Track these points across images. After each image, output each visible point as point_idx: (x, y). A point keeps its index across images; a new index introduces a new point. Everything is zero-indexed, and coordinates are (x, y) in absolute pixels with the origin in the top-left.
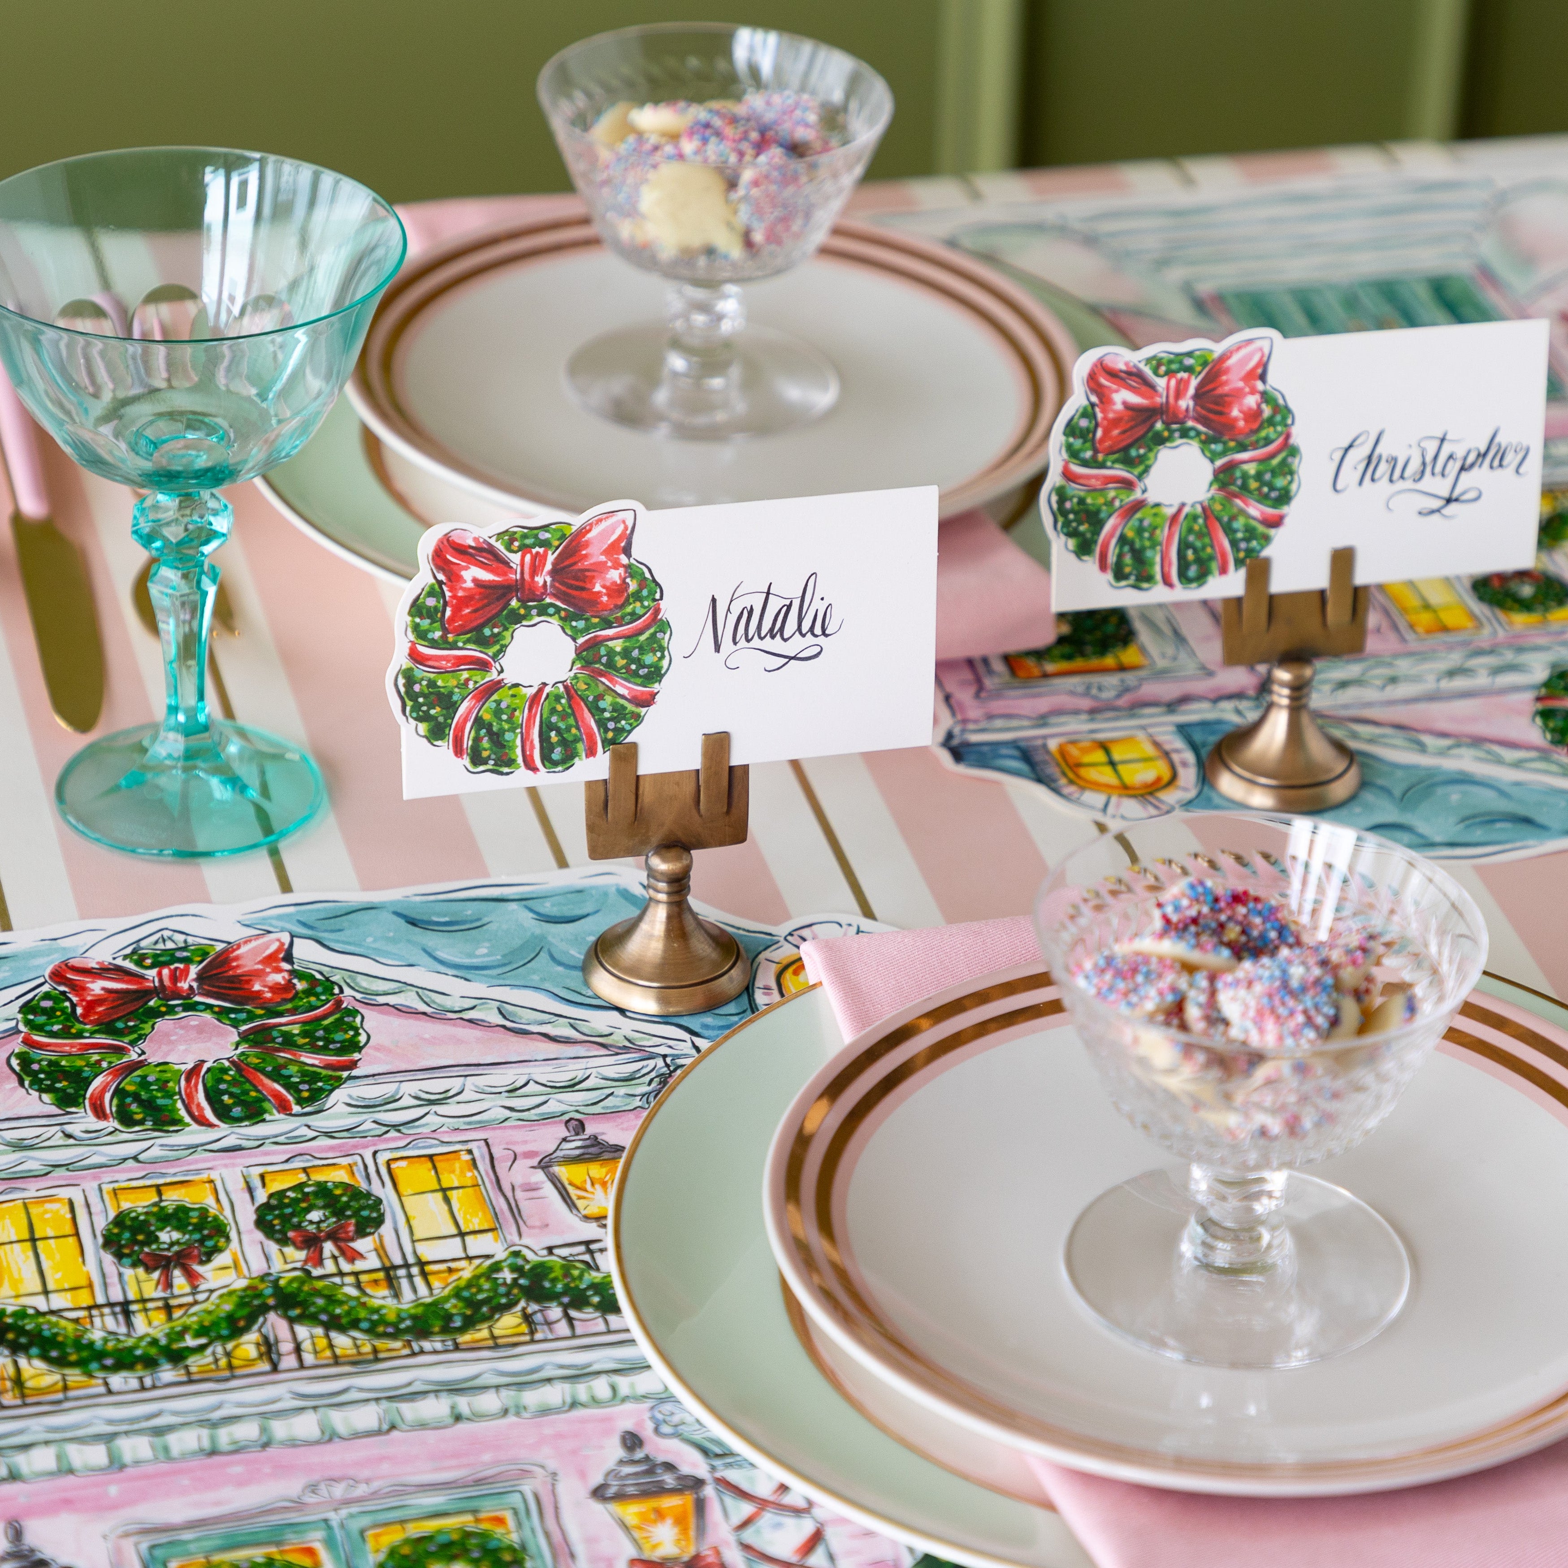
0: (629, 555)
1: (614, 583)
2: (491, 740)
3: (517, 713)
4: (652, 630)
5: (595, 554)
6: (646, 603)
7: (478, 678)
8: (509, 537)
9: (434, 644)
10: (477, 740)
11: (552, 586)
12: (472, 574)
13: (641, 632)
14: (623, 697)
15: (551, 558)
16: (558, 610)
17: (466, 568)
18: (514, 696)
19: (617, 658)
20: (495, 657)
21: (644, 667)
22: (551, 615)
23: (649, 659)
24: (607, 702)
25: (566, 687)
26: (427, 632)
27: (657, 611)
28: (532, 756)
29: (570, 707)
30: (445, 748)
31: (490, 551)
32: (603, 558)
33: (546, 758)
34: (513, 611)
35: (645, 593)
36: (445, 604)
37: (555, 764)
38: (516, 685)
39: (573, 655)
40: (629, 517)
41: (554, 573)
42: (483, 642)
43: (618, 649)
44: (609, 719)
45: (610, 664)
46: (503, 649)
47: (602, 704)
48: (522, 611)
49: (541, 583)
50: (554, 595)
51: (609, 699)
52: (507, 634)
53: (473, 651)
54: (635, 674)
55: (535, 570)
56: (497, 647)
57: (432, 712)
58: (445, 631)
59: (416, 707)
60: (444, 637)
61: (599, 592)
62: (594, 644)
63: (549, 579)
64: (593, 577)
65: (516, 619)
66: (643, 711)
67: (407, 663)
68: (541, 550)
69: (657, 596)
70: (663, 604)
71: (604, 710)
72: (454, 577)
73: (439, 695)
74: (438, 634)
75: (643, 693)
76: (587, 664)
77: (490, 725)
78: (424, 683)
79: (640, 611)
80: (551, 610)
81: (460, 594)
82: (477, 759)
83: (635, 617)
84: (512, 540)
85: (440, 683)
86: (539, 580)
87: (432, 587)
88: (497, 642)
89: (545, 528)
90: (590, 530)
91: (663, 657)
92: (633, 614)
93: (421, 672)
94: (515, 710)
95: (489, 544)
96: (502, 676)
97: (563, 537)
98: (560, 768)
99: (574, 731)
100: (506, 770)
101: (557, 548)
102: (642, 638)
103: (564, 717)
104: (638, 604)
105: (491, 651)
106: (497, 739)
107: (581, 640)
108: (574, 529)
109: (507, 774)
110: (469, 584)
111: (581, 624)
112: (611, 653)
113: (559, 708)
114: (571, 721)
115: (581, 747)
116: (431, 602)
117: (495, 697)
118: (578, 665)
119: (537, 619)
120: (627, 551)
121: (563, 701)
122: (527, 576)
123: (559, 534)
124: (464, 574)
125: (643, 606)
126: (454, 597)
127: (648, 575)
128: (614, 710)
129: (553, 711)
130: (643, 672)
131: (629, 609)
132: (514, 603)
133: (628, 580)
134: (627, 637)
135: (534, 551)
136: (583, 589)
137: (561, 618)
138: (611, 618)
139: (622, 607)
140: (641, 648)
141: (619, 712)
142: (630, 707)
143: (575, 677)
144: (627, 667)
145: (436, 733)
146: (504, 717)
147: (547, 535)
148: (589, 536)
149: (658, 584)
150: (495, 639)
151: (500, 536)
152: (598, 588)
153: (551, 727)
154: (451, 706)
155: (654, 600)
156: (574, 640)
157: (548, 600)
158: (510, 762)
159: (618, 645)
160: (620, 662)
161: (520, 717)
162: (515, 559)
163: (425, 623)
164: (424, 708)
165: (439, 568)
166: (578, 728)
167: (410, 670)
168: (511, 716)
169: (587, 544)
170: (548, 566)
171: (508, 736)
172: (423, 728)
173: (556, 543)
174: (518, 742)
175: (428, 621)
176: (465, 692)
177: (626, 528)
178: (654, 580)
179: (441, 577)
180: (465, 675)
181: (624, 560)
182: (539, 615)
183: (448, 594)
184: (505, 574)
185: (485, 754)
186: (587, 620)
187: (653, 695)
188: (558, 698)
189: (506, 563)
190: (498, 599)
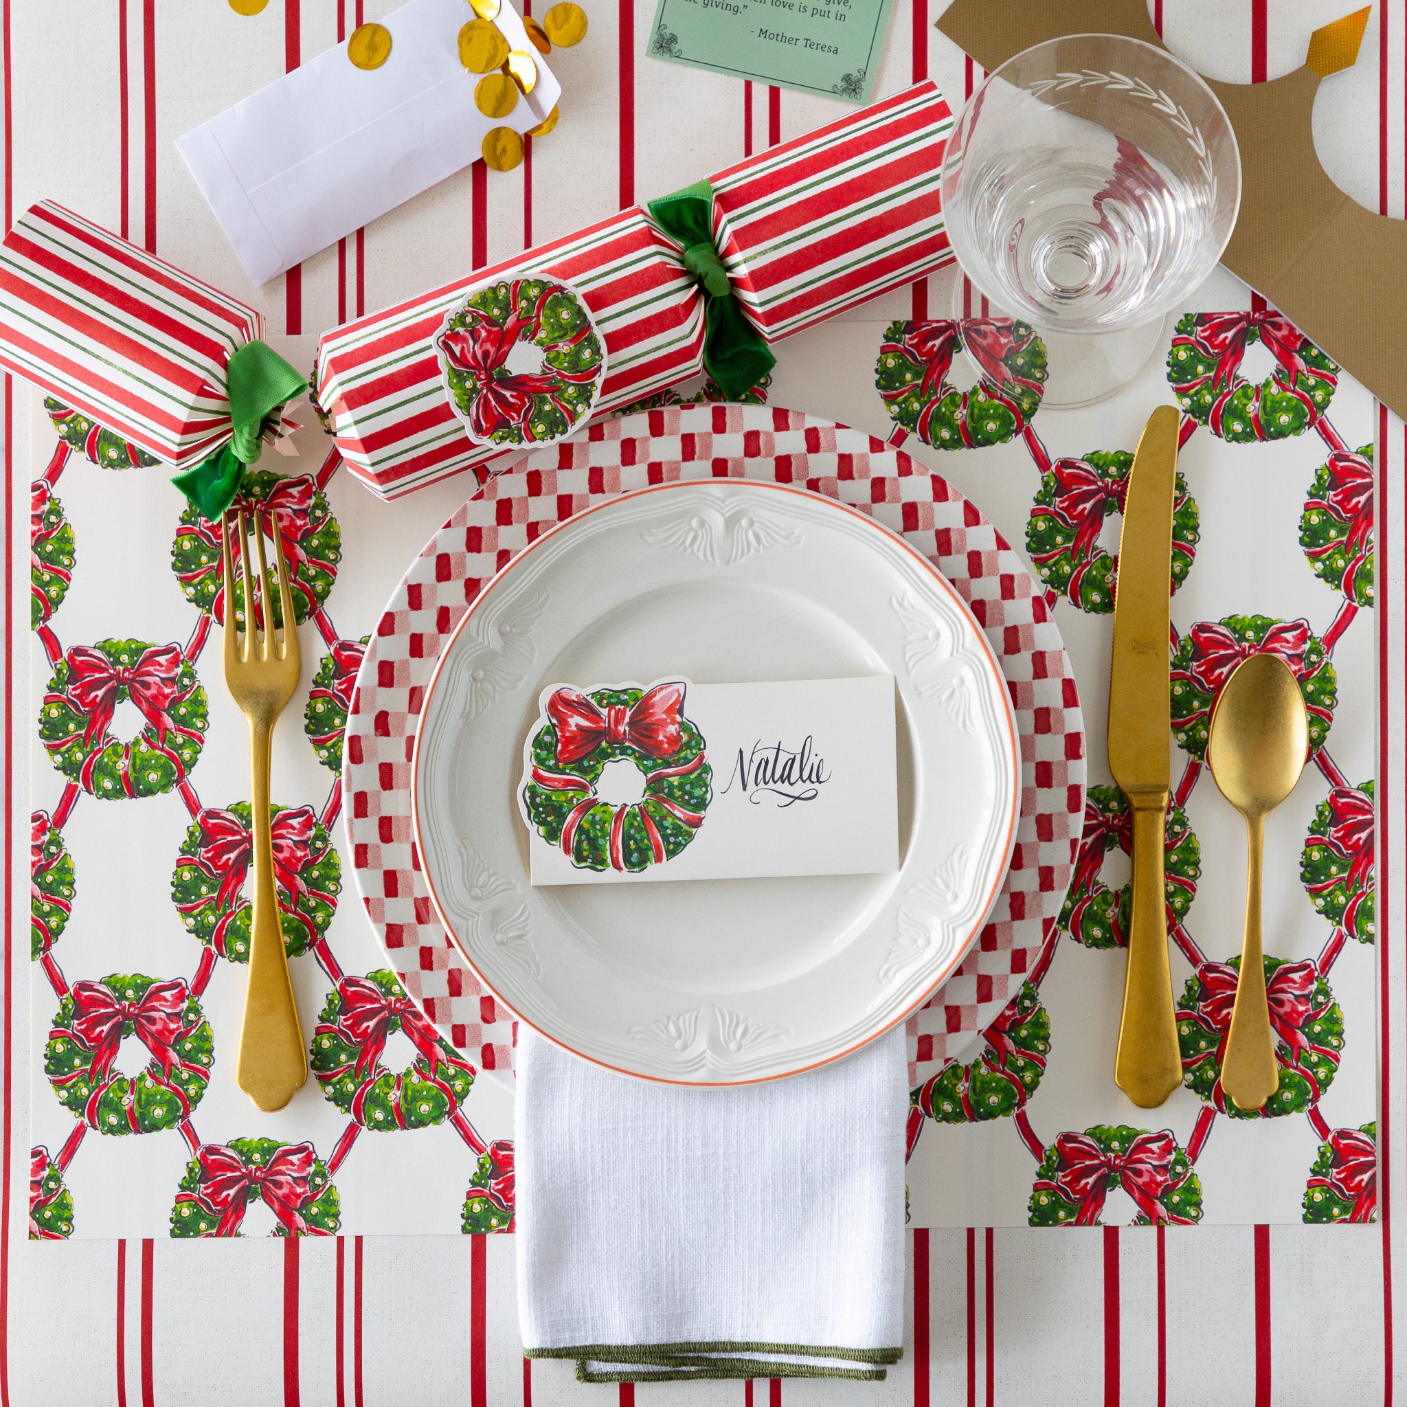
0: (682, 716)
1: (672, 735)
2: (589, 843)
3: (607, 825)
4: (699, 771)
5: (659, 713)
6: (694, 751)
7: (579, 797)
8: (599, 696)
9: (549, 769)
10: (579, 842)
11: (629, 733)
12: (575, 721)
13: (691, 772)
14: (679, 819)
15: (628, 714)
16: (634, 751)
17: (572, 717)
18: (604, 812)
19: (675, 790)
20: (591, 782)
21: (694, 798)
22: (629, 755)
23: (698, 792)
24: (668, 822)
25: (640, 808)
26: (545, 760)
27: (702, 757)
28: (617, 858)
29: (643, 823)
30: (557, 848)
31: (587, 705)
32: (664, 716)
33: (627, 860)
34: (603, 750)
35: (693, 743)
36: (557, 741)
37: (634, 865)
38: (606, 804)
39: (645, 786)
40: (681, 687)
41: (629, 724)
42: (584, 771)
43: (676, 783)
44: (671, 835)
45: (671, 794)
46: (597, 777)
47: (665, 823)
48: (609, 751)
49: (622, 731)
50: (631, 741)
51: (670, 820)
52: (599, 766)
53: (575, 777)
54: (688, 803)
55: (618, 721)
56: (593, 775)
57: (549, 819)
58: (558, 761)
59: (538, 814)
60: (556, 765)
61: (662, 741)
62: (659, 778)
63: (627, 729)
64: (658, 730)
65: (606, 756)
66: (694, 830)
67: (531, 782)
68: (622, 707)
69: (702, 747)
70: (706, 753)
71: (667, 828)
72: (563, 723)
73: (553, 806)
74: (552, 762)
75: (694, 817)
76: (655, 793)
77: (588, 832)
78: (543, 797)
79: (690, 757)
80: (629, 752)
81: (567, 734)
82: (580, 858)
83: (687, 761)
84: (602, 699)
85: (554, 798)
86: (621, 729)
87: (548, 727)
88: (592, 772)
89: (624, 691)
90: (655, 696)
91: (706, 792)
92: (685, 758)
93: (541, 788)
94: (605, 822)
95: (587, 700)
96: (596, 797)
97: (637, 699)
98: (637, 869)
99: (646, 841)
100: (600, 867)
101: (633, 706)
102: (692, 776)
103: (639, 831)
104: (689, 751)
105: (588, 778)
106: (593, 842)
107: (650, 775)
108: (644, 693)
109: (601, 870)
110: (573, 728)
111: (650, 763)
112: (671, 786)
113: (636, 824)
114: (644, 834)
115: (651, 854)
116: (547, 739)
117: (591, 811)
118: (648, 793)
119: (620, 757)
120: (680, 712)
121: (638, 819)
122: (612, 726)
123: (634, 697)
124: (569, 720)
125: (692, 753)
126: (563, 736)
127: (695, 731)
128: (674, 829)
129: (631, 825)
130: (692, 802)
131: (683, 755)
132: (604, 744)
133: (682, 733)
134: (682, 775)
135: (617, 708)
136: (651, 737)
137: (636, 758)
138: (671, 760)
139: (679, 752)
140: (691, 784)
141: (678, 831)
142: (685, 827)
143: (647, 802)
144: (682, 797)
145: (551, 835)
146: (598, 827)
147: (626, 697)
148: (654, 699)
149: (702, 738)
150: (591, 769)
151: (594, 695)
152: (661, 738)
153: (631, 838)
154: (562, 817)
155: (700, 749)
156: (645, 775)
157: (627, 744)
158: (603, 862)
159: (675, 781)
160: (678, 793)
161: (609, 827)
162: (605, 712)
163: (544, 754)
164: (543, 816)
165: (553, 715)
166: (649, 840)
167: (533, 786)
168: (603, 827)
169: (653, 706)
170: (627, 720)
171: (601, 841)
172: (542, 830)
173: (632, 703)
174: (608, 846)
175: (546, 752)
176: (571, 806)
177: (679, 695)
178: (699, 735)
179: (554, 721)
180: (571, 794)
181: (678, 718)
182: (621, 754)
183: (559, 734)
184: (597, 723)
185: (585, 854)
186: (654, 760)
187: (701, 819)
188: (635, 816)
189: (598, 715)
190: (593, 740)
